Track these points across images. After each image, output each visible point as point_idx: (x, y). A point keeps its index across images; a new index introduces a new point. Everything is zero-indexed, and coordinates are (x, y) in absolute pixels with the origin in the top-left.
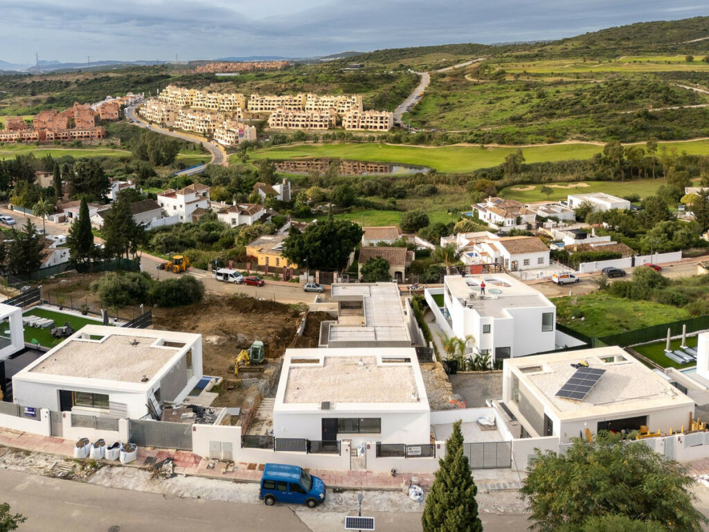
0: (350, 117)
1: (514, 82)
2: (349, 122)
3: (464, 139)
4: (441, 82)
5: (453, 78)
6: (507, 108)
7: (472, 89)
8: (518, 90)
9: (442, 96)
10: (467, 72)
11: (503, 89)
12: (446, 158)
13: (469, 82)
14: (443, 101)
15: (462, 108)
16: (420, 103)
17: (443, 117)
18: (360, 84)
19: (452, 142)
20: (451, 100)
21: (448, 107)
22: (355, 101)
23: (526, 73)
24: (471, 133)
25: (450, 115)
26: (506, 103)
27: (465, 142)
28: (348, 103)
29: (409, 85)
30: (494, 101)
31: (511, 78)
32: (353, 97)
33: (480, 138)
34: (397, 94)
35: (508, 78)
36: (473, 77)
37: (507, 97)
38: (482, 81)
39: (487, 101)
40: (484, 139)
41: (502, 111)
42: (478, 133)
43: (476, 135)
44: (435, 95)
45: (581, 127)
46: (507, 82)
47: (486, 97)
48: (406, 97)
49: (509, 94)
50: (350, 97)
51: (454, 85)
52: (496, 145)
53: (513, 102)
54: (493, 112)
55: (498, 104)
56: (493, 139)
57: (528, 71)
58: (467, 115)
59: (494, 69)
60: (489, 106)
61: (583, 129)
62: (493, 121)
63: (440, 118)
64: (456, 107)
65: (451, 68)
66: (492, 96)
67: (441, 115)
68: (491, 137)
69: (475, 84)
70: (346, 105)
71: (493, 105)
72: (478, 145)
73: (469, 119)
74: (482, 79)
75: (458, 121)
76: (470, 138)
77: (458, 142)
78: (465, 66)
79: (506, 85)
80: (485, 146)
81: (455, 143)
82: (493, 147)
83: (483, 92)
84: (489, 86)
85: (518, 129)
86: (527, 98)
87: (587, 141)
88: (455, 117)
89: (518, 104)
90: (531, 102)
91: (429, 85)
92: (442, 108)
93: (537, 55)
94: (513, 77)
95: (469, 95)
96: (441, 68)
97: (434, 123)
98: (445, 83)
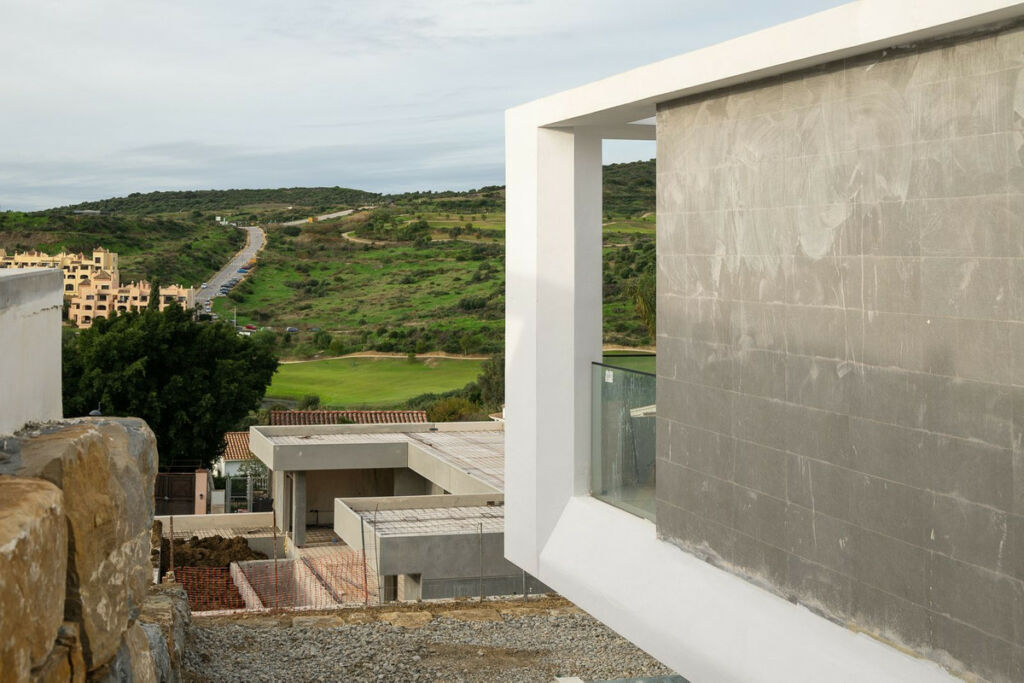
0: (89, 297)
1: (449, 245)
2: (88, 308)
3: (369, 344)
4: (291, 243)
5: (318, 236)
6: (445, 290)
7: (362, 256)
8: (461, 259)
9: (299, 269)
10: (344, 227)
11: (427, 257)
12: (333, 383)
13: (353, 244)
14: (299, 278)
15: (346, 292)
16: (251, 281)
17: (308, 307)
18: (108, 236)
19: (340, 350)
20: (316, 275)
21: (313, 289)
22: (102, 264)
23: (470, 230)
24: (382, 332)
25: (321, 304)
26: (444, 282)
27: (371, 348)
28: (85, 267)
29: (221, 244)
30: (416, 279)
31: (446, 238)
32: (96, 255)
33: (404, 341)
34: (196, 259)
35: (436, 238)
36: (359, 235)
37: (442, 271)
38: (382, 243)
39: (400, 278)
40: (413, 343)
41: (438, 294)
42: (398, 330)
43: (394, 335)
44: (282, 266)
45: (615, 319)
46: (434, 244)
47: (395, 271)
48: (218, 269)
49: (445, 266)
50: (89, 256)
51: (322, 249)
52: (443, 355)
53: (458, 279)
54: (417, 296)
55: (425, 284)
56: (433, 342)
57: (474, 226)
58: (361, 302)
59: (401, 222)
60: (406, 286)
61: (621, 322)
62: (421, 313)
63: (302, 309)
64: (331, 290)
65: (309, 220)
66: (408, 270)
67: (303, 304)
68: (428, 338)
69: (367, 248)
70: (79, 272)
71: (415, 285)
72: (400, 356)
73: (366, 310)
74: (380, 239)
75: (342, 314)
76: (380, 341)
77: (354, 351)
78: (339, 218)
79: (434, 250)
80: (418, 356)
81: (348, 352)
82: (436, 360)
83: (388, 261)
84: (399, 251)
85: (484, 322)
86: (484, 272)
87: (635, 346)
88: (333, 306)
89: (468, 283)
90: (494, 278)
91: (268, 247)
92: (302, 291)
93: (483, 203)
94: (447, 235)
95: (358, 268)
96: (288, 219)
97: (287, 318)
98: (302, 246)
